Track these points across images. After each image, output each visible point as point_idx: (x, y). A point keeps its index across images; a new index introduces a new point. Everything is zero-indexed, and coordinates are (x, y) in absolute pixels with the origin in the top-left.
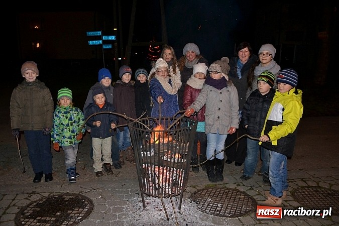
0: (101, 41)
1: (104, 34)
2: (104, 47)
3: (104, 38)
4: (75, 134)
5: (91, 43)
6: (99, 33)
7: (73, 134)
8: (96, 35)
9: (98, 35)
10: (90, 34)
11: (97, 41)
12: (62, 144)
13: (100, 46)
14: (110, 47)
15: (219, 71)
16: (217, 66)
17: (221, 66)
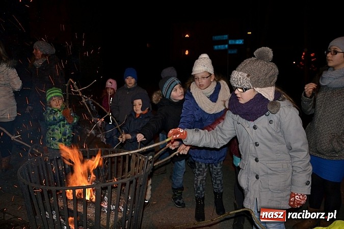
0: (227, 46)
1: (231, 38)
2: (230, 52)
3: (230, 42)
4: (66, 137)
5: (216, 47)
6: (226, 37)
7: (64, 137)
8: (222, 39)
9: (225, 39)
10: (216, 38)
11: (222, 46)
12: (51, 145)
13: (226, 50)
14: (234, 52)
15: (246, 87)
16: (240, 76)
17: (248, 76)
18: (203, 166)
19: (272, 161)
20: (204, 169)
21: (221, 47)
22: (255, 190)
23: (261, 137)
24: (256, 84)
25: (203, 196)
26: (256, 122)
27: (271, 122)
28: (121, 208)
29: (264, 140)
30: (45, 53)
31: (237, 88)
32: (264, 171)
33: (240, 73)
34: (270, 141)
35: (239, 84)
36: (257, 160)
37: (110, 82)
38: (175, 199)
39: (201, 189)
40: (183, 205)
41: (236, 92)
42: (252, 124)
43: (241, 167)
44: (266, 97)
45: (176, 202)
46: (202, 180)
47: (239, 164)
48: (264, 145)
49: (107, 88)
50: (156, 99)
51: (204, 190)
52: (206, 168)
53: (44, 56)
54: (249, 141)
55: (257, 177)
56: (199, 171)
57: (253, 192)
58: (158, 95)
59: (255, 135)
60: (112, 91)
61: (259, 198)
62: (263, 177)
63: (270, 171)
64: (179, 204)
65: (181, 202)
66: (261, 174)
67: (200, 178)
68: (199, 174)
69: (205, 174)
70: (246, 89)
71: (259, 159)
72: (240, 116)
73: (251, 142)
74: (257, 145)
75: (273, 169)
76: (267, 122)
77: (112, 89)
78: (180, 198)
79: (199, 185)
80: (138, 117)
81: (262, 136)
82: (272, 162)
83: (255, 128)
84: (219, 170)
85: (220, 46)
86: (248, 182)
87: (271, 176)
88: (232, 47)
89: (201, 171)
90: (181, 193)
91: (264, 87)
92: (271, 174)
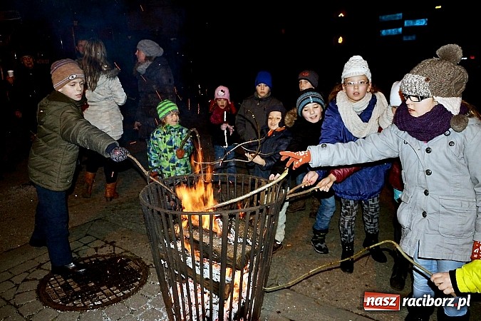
2: (405, 39)
3: (407, 23)
5: (384, 32)
6: (399, 16)
8: (393, 19)
9: (398, 19)
10: (384, 18)
14: (412, 38)
15: (424, 94)
16: (415, 81)
17: (427, 80)
18: (352, 203)
19: (448, 196)
20: (352, 207)
21: (392, 32)
22: (418, 231)
23: (436, 164)
24: (437, 91)
25: (351, 241)
26: (431, 144)
27: (451, 144)
28: (249, 241)
29: (439, 167)
30: (148, 55)
31: (409, 96)
32: (434, 208)
33: (416, 76)
34: (448, 170)
35: (414, 90)
36: (426, 193)
37: (222, 91)
38: (315, 243)
39: (349, 232)
40: (325, 251)
41: (408, 102)
42: (424, 145)
43: (402, 199)
44: (449, 109)
45: (317, 246)
46: (352, 221)
47: (400, 195)
48: (438, 175)
49: (217, 99)
50: (289, 122)
51: (353, 233)
52: (355, 205)
53: (147, 58)
54: (419, 168)
55: (424, 214)
56: (345, 209)
57: (415, 232)
58: (292, 116)
59: (427, 161)
60: (225, 102)
61: (423, 241)
62: (431, 216)
63: (442, 209)
64: (320, 248)
65: (323, 246)
66: (429, 211)
67: (348, 218)
68: (346, 214)
69: (354, 213)
70: (422, 98)
71: (429, 192)
72: (410, 133)
73: (422, 169)
74: (428, 173)
75: (447, 207)
76: (446, 144)
77: (225, 99)
78: (322, 241)
79: (346, 227)
80: (271, 136)
81: (438, 162)
82: (447, 198)
83: (428, 150)
84: (377, 206)
85: (389, 30)
86: (412, 220)
87: (443, 216)
88: (408, 31)
89: (348, 209)
90: (324, 236)
91: (448, 96)
92: (444, 213)
